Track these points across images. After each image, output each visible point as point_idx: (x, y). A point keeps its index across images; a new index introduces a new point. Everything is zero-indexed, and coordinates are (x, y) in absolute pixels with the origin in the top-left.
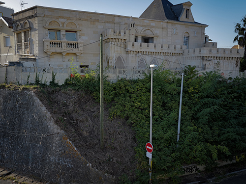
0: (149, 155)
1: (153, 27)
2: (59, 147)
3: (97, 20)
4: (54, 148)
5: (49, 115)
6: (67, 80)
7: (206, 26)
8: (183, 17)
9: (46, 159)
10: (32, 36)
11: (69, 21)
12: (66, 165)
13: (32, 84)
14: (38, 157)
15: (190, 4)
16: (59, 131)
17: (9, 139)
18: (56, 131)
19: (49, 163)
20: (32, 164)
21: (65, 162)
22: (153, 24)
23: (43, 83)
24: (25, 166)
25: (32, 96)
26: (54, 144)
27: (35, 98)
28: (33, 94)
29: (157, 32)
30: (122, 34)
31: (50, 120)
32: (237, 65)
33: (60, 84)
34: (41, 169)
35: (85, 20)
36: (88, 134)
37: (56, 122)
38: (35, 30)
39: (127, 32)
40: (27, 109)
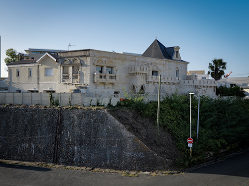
0: (190, 145)
1: (158, 64)
2: (133, 146)
3: (125, 59)
4: (128, 147)
5: (121, 125)
6: (118, 102)
7: (188, 63)
8: (174, 57)
9: (122, 156)
10: (82, 70)
11: (109, 60)
12: (139, 157)
13: (93, 106)
14: (115, 155)
15: (178, 48)
16: (131, 135)
17: (86, 145)
18: (128, 135)
19: (125, 158)
20: (110, 161)
21: (138, 155)
22: (158, 62)
23: (102, 104)
24: (103, 162)
25: (106, 114)
26: (128, 145)
27: (109, 115)
28: (106, 112)
29: (160, 67)
30: (145, 70)
31: (123, 129)
32: (214, 91)
33: (114, 105)
34: (119, 163)
35: (119, 59)
36: (145, 137)
37: (129, 130)
38: (87, 66)
39: (148, 68)
40: (102, 123)
